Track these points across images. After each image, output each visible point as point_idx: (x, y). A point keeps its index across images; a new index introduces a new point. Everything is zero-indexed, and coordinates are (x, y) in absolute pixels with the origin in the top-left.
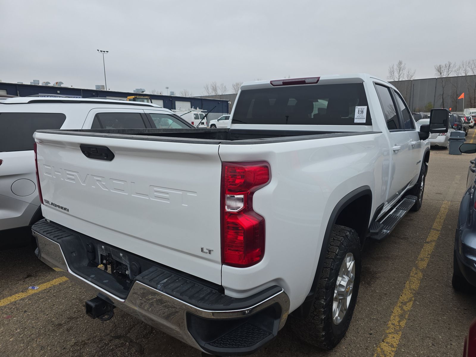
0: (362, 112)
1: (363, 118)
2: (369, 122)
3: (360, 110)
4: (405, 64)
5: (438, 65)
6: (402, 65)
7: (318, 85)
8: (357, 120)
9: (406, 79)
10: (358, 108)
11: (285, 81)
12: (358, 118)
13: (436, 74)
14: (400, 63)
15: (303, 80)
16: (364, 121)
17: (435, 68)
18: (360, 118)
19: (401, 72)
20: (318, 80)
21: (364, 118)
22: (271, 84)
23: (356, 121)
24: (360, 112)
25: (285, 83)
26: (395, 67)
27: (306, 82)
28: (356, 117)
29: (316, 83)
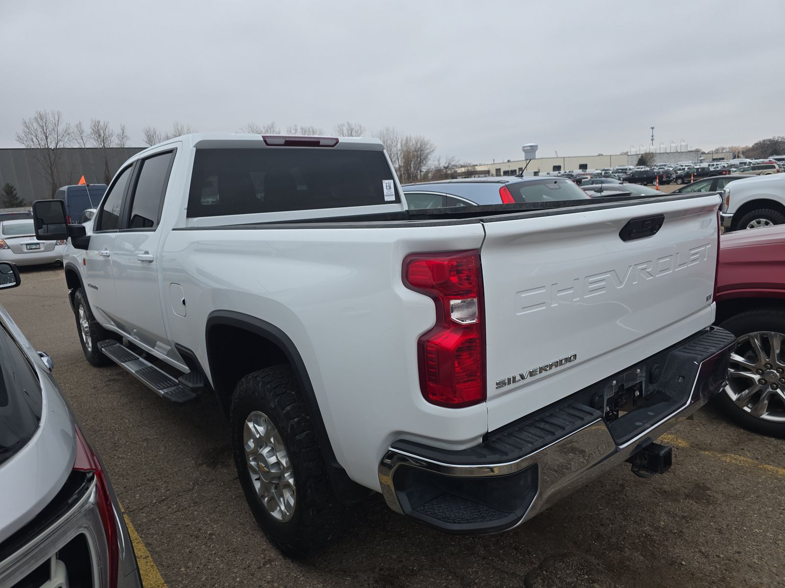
3: (388, 185)
7: (336, 149)
10: (385, 183)
11: (288, 139)
16: (393, 198)
18: (390, 195)
20: (336, 143)
21: (393, 195)
22: (265, 141)
23: (386, 199)
24: (388, 188)
25: (290, 142)
27: (321, 144)
28: (385, 194)
29: (333, 146)
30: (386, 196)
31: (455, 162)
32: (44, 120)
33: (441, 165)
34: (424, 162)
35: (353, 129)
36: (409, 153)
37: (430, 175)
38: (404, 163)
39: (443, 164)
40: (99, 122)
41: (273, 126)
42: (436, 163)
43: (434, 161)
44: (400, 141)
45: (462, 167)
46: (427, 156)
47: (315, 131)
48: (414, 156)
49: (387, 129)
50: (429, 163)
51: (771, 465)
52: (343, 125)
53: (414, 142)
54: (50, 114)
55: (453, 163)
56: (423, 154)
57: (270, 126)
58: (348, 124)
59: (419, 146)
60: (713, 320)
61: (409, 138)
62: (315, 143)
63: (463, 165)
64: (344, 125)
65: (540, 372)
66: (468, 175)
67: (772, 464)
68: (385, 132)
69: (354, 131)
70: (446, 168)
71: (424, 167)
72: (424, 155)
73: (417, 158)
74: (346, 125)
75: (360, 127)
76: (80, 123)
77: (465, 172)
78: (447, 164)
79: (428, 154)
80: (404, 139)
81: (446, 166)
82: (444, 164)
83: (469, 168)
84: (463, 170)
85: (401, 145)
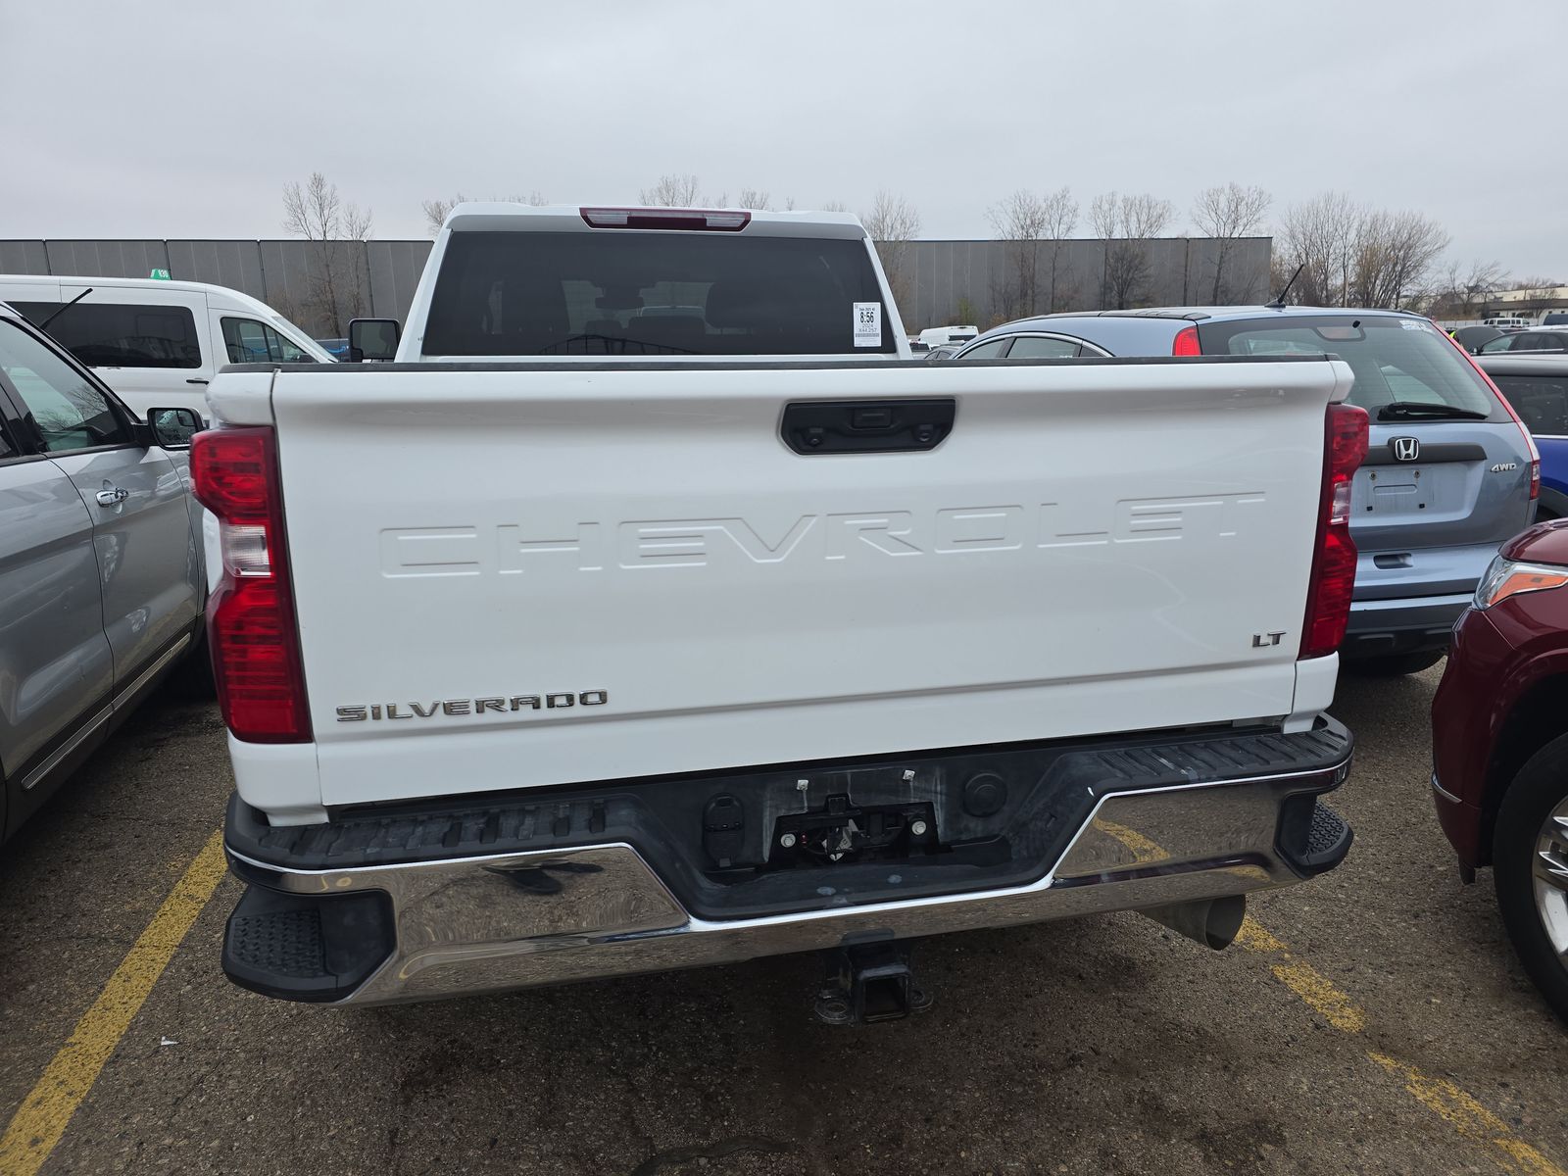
0: (871, 318)
1: (874, 335)
2: (888, 344)
3: (865, 313)
4: (334, 186)
5: (433, 203)
6: (327, 190)
7: (745, 235)
8: (861, 338)
9: (345, 235)
10: (859, 308)
11: (634, 214)
12: (864, 335)
13: (430, 228)
14: (318, 182)
15: (699, 216)
16: (877, 342)
17: (426, 209)
18: (868, 335)
19: (326, 212)
20: (746, 222)
21: (877, 335)
22: (586, 218)
23: (858, 342)
24: (866, 318)
25: (637, 221)
26: (305, 193)
27: (708, 225)
28: (856, 331)
29: (739, 229)
30: (859, 335)
31: (1496, 276)
32: (671, 194)
33: (1457, 283)
34: (1413, 275)
35: (1243, 199)
36: (1372, 251)
37: (1423, 305)
38: (1358, 276)
39: (1463, 280)
40: (753, 195)
41: (1064, 197)
42: (1445, 277)
43: (1441, 272)
44: (1356, 225)
45: (1521, 287)
46: (1422, 260)
47: (1153, 204)
48: (1387, 259)
49: (1328, 199)
50: (1425, 276)
51: (1539, 1149)
52: (1220, 191)
53: (1392, 228)
54: (682, 182)
55: (1490, 280)
56: (1413, 255)
57: (1059, 197)
58: (1232, 188)
59: (1405, 235)
60: (1327, 700)
61: (1381, 217)
62: (697, 222)
63: (1524, 283)
64: (1223, 190)
65: (480, 710)
66: (1532, 308)
67: (1544, 1145)
68: (1322, 204)
69: (1244, 203)
70: (1471, 290)
71: (1409, 286)
72: (1414, 259)
73: (1395, 265)
74: (1227, 191)
75: (1261, 194)
76: (724, 198)
77: (1524, 301)
78: (1475, 279)
79: (1427, 255)
80: (1368, 219)
81: (1471, 284)
82: (1466, 281)
83: (1538, 292)
84: (1520, 295)
85: (1359, 235)
